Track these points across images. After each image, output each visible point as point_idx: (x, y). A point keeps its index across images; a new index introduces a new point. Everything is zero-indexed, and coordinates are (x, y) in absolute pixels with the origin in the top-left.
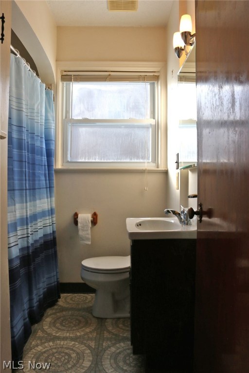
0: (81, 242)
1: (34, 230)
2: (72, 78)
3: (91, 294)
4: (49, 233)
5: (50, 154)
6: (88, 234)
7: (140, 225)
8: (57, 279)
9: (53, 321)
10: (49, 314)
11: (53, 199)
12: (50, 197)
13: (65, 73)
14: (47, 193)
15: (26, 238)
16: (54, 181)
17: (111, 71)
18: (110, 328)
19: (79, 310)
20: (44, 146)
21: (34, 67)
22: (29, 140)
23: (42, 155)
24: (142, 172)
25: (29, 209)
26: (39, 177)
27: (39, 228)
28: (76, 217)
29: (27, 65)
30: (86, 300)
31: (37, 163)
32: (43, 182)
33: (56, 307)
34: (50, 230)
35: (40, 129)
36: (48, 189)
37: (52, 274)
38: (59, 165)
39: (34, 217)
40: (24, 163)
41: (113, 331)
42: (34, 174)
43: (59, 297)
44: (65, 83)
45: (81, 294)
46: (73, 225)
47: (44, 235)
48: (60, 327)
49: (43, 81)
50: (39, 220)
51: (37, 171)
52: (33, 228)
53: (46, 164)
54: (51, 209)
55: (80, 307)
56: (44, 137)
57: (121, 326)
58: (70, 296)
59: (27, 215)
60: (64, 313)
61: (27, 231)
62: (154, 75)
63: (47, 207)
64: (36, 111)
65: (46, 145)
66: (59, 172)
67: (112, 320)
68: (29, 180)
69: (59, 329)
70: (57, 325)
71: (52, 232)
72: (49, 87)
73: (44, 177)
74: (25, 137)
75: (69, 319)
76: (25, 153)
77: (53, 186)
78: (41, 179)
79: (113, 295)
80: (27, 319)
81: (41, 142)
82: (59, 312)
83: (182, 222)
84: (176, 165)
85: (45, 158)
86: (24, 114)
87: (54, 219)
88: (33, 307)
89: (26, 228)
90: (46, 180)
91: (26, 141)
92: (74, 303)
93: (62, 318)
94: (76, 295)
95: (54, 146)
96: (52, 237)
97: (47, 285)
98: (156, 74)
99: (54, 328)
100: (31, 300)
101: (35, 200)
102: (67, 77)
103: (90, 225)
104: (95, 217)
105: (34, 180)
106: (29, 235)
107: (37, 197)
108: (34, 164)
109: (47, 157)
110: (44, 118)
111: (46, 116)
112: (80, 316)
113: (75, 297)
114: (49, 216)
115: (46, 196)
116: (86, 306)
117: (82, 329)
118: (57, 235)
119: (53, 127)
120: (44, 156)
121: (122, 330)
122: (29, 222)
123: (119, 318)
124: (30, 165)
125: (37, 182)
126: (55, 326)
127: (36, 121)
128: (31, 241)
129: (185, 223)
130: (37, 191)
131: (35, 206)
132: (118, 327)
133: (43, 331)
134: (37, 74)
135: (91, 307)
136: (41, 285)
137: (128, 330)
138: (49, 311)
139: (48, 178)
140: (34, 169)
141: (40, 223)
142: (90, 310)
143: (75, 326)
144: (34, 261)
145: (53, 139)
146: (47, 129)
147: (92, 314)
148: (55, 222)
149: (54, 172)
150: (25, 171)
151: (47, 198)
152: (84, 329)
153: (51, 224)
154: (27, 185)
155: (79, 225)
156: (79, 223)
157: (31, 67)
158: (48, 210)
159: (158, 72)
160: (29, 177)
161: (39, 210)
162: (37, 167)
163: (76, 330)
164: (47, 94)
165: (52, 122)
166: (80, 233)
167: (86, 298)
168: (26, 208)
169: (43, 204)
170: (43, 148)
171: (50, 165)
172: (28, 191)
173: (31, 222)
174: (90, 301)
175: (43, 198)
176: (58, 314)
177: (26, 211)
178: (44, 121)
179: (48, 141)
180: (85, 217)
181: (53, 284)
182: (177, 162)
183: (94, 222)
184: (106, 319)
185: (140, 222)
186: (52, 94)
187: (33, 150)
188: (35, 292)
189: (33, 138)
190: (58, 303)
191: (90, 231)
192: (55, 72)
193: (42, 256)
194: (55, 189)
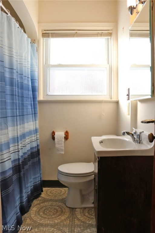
0: (57, 152)
1: (23, 146)
2: (49, 35)
3: (64, 188)
4: (34, 146)
5: (34, 90)
6: (62, 147)
7: (102, 142)
8: (40, 178)
9: (38, 210)
10: (35, 204)
11: (37, 122)
12: (35, 120)
13: (45, 32)
14: (33, 118)
15: (17, 152)
16: (38, 109)
17: (78, 30)
18: (79, 217)
19: (56, 201)
20: (30, 84)
21: (21, 25)
22: (19, 79)
23: (28, 90)
24: (100, 102)
25: (19, 131)
26: (27, 106)
27: (27, 143)
28: (53, 134)
29: (16, 23)
30: (61, 193)
31: (25, 96)
32: (30, 110)
33: (40, 198)
34: (35, 144)
35: (27, 71)
36: (34, 115)
37: (37, 176)
38: (41, 97)
39: (23, 136)
40: (15, 96)
41: (81, 219)
42: (23, 104)
43: (42, 191)
44: (45, 39)
45: (58, 188)
46: (52, 140)
47: (30, 148)
48: (43, 216)
49: (29, 37)
50: (27, 138)
51: (25, 103)
52: (23, 144)
53: (32, 97)
54: (36, 129)
55: (57, 198)
56: (30, 77)
57: (87, 214)
58: (49, 189)
59: (17, 135)
60: (46, 203)
61: (18, 147)
62: (108, 33)
63: (33, 128)
64: (23, 58)
65: (31, 83)
66: (41, 102)
67: (80, 209)
68: (19, 109)
69: (42, 217)
70: (40, 214)
71: (36, 146)
72: (33, 41)
73: (30, 106)
74: (15, 76)
75: (49, 209)
76: (15, 89)
77: (37, 113)
78: (28, 108)
79: (81, 191)
80: (19, 213)
81: (28, 81)
82: (42, 203)
83: (136, 141)
84: (127, 97)
85: (31, 93)
86: (14, 60)
87: (38, 136)
88: (24, 202)
89: (17, 145)
90: (32, 109)
91: (16, 80)
92: (52, 195)
93: (44, 208)
94: (54, 189)
95: (37, 83)
96: (37, 149)
97: (33, 183)
98: (109, 32)
99: (38, 216)
100: (21, 197)
101: (23, 123)
102: (46, 35)
103: (63, 140)
104: (67, 134)
105: (23, 109)
106: (20, 150)
107: (25, 121)
108: (22, 97)
109: (32, 92)
110: (30, 63)
111: (31, 62)
112: (57, 206)
113: (53, 190)
114: (34, 134)
115: (32, 120)
116: (61, 198)
117: (59, 217)
118: (40, 147)
119: (36, 71)
120: (30, 91)
121: (88, 218)
122: (19, 140)
123: (85, 208)
124: (20, 98)
125: (25, 110)
126: (39, 214)
127: (23, 65)
128: (21, 154)
129: (138, 142)
130: (25, 117)
131: (24, 128)
132: (85, 215)
133: (31, 219)
134: (25, 31)
135: (65, 198)
136: (29, 185)
137: (92, 218)
138: (35, 202)
139: (33, 107)
140: (22, 101)
141: (28, 140)
142: (64, 201)
143: (54, 214)
144: (23, 168)
145: (37, 78)
146: (32, 72)
147: (65, 204)
148: (38, 138)
149: (37, 102)
150: (16, 102)
151: (33, 121)
152: (60, 217)
153: (36, 140)
154: (18, 113)
155: (56, 140)
156: (55, 139)
157: (19, 25)
158: (34, 130)
159: (111, 30)
160: (19, 106)
161: (27, 130)
162: (25, 99)
163: (54, 218)
164: (32, 46)
165: (36, 66)
166: (57, 146)
167: (61, 191)
168: (17, 130)
169: (30, 125)
170: (29, 85)
171: (34, 98)
172: (18, 117)
173: (21, 140)
174: (64, 194)
175: (30, 122)
176: (41, 204)
177: (17, 132)
178: (30, 66)
179: (33, 80)
180: (60, 134)
181: (38, 183)
182: (128, 95)
183: (66, 138)
184: (76, 208)
185: (101, 140)
186: (35, 47)
187: (22, 87)
188: (24, 191)
189: (21, 78)
190: (41, 195)
191: (63, 145)
192: (38, 31)
193: (30, 163)
194: (38, 115)
